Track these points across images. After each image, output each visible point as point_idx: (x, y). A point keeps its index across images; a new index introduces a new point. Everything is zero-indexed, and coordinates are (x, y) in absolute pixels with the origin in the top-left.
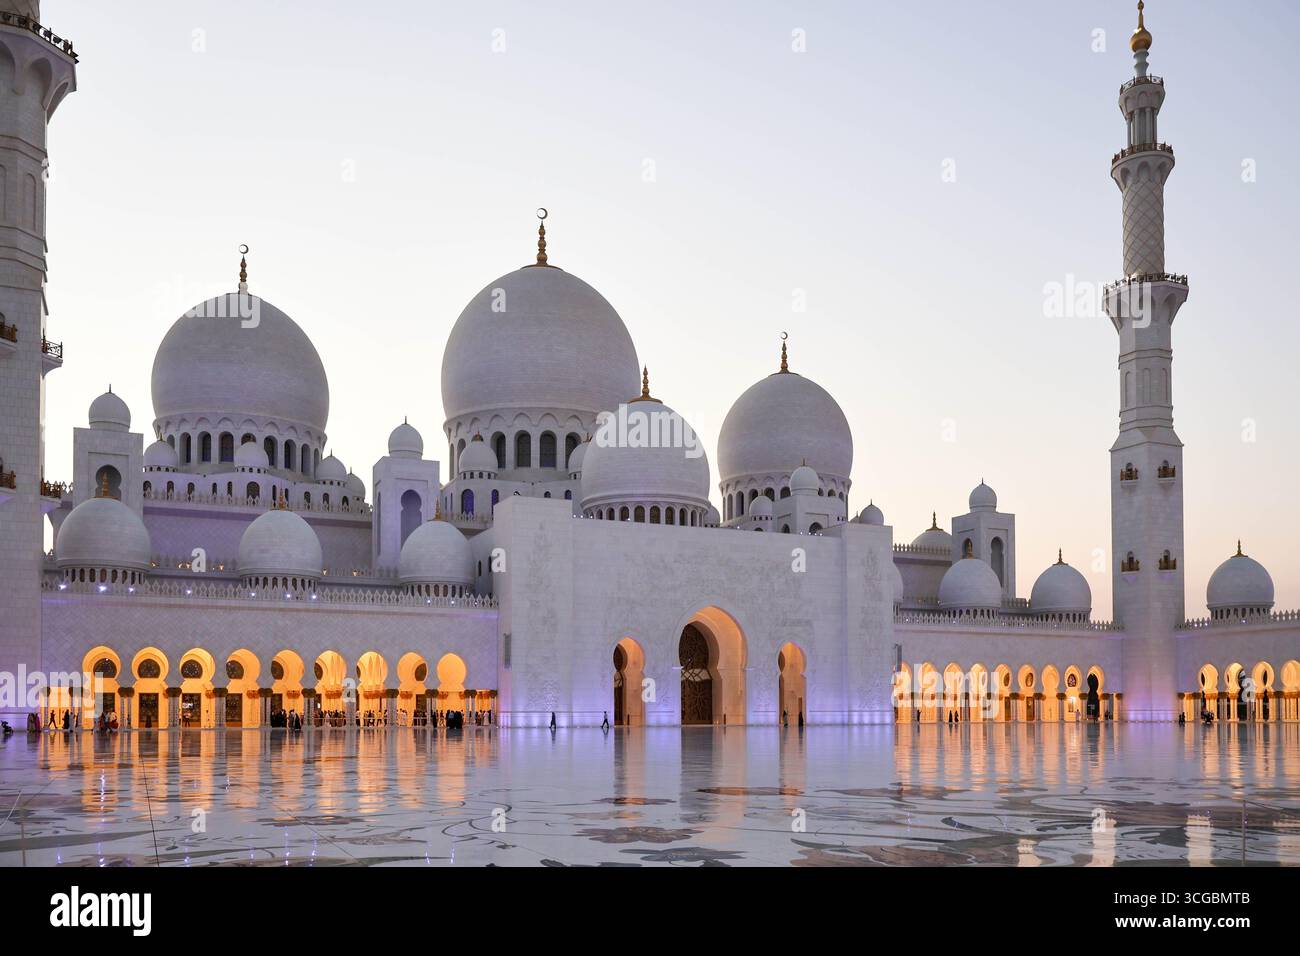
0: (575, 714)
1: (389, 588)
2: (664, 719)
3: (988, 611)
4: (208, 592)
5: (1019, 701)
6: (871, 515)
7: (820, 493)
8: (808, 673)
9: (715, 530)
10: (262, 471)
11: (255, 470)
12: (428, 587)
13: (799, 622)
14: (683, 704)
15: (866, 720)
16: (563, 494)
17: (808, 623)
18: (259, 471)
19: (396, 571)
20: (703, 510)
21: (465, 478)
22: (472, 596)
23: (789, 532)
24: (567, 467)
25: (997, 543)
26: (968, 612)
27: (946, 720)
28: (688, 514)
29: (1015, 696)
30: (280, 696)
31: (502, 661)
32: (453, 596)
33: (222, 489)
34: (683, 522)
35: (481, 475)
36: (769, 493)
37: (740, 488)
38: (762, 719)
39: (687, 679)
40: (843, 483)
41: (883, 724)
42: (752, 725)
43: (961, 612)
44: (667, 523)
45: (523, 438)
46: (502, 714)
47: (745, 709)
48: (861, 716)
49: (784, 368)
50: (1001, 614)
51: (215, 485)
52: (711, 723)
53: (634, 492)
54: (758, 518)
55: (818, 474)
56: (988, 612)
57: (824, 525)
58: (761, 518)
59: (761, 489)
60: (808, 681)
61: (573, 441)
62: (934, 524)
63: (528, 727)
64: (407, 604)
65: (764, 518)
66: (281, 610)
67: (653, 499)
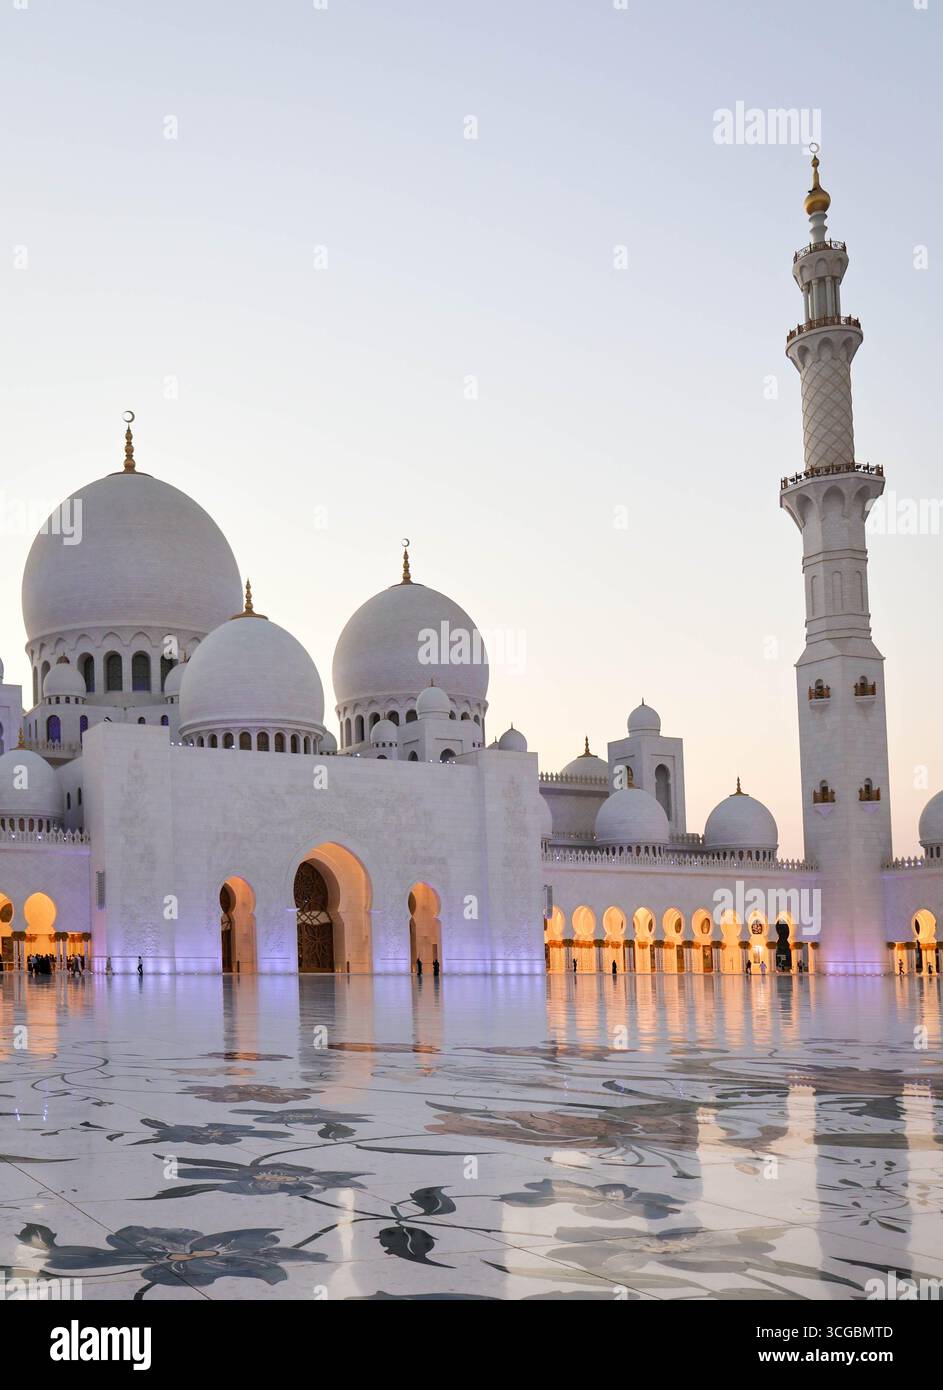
0: (177, 960)
2: (279, 966)
3: (654, 848)
5: (694, 951)
6: (512, 741)
7: (452, 716)
8: (442, 916)
9: (332, 758)
12: (12, 821)
13: (431, 860)
14: (300, 950)
15: (513, 969)
16: (160, 720)
17: (443, 861)
20: (318, 736)
21: (50, 703)
22: (61, 830)
23: (417, 760)
24: (163, 690)
25: (662, 771)
26: (630, 849)
27: (609, 969)
28: (303, 741)
29: (689, 944)
31: (95, 901)
32: (40, 830)
34: (295, 750)
35: (68, 700)
36: (393, 716)
37: (359, 712)
38: (391, 967)
39: (304, 923)
40: (479, 705)
41: (532, 975)
42: (379, 974)
43: (621, 849)
44: (277, 751)
45: (113, 659)
46: (96, 959)
47: (371, 955)
48: (506, 965)
49: (407, 578)
50: (669, 851)
52: (333, 971)
53: (239, 717)
54: (380, 745)
55: (449, 695)
56: (655, 850)
57: (457, 751)
58: (384, 745)
59: (383, 712)
60: (444, 925)
61: (168, 664)
62: (587, 750)
63: (125, 974)
65: (387, 745)
67: (261, 725)
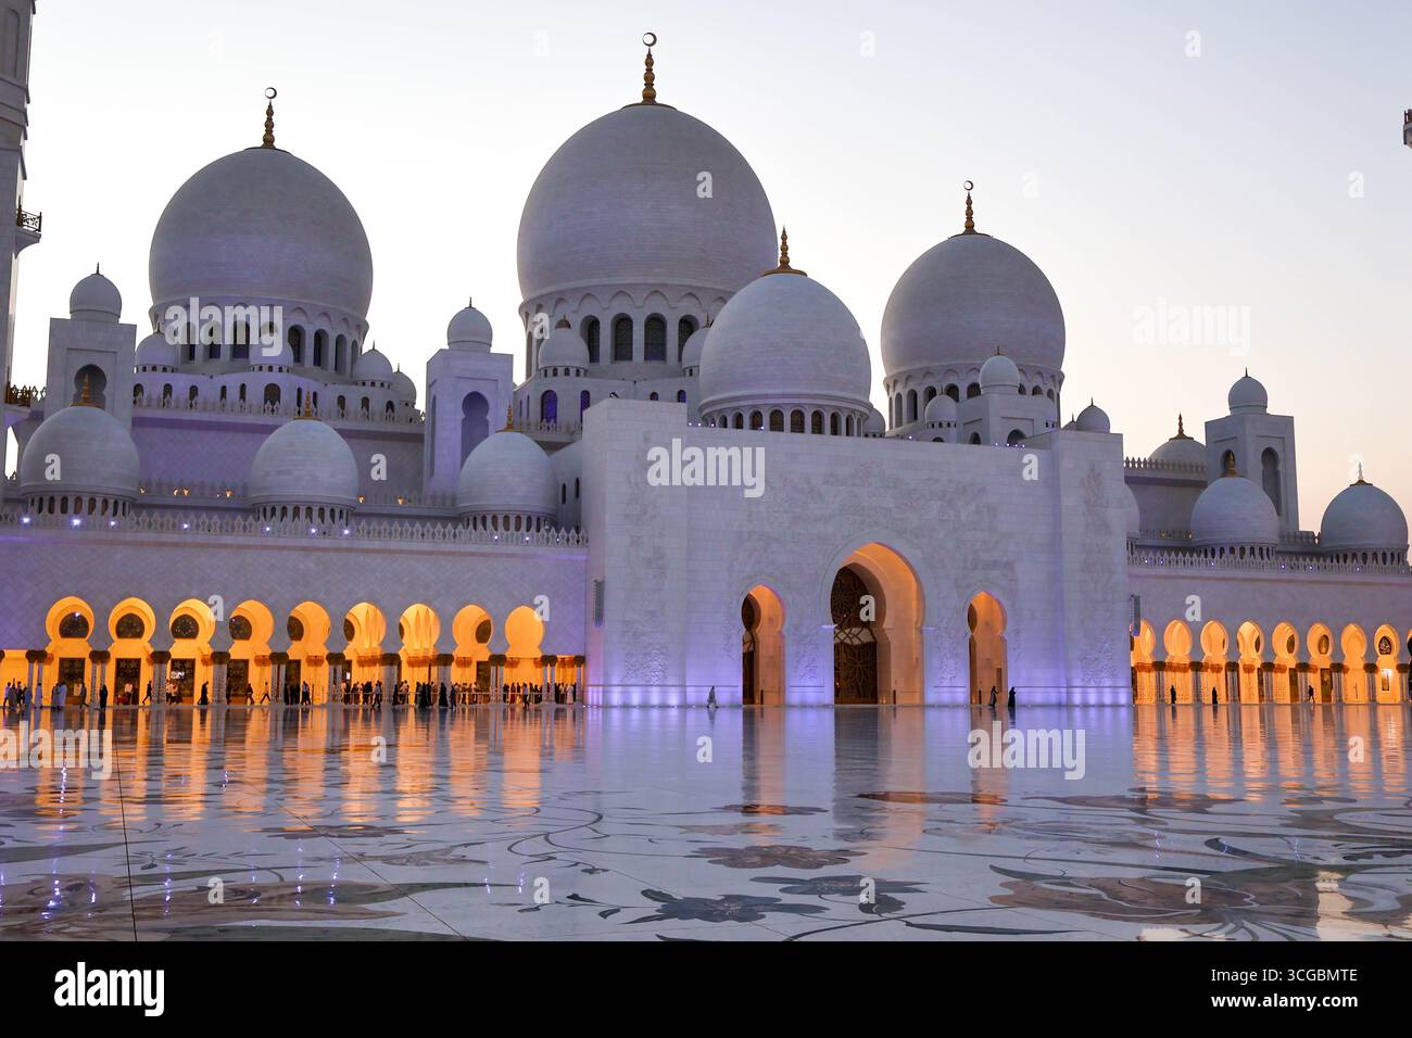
0: (689, 689)
1: (445, 520)
2: (811, 696)
3: (1261, 549)
4: (210, 525)
5: (1310, 675)
6: (1092, 419)
7: (1022, 390)
8: (1008, 634)
9: (880, 440)
10: (285, 369)
11: (276, 369)
12: (495, 518)
13: (995, 565)
14: (837, 676)
15: (1092, 699)
16: (675, 395)
17: (1009, 566)
18: (280, 370)
19: (454, 499)
20: (862, 414)
21: (546, 375)
22: (553, 529)
23: (979, 443)
24: (680, 359)
25: (1269, 455)
26: (1232, 550)
27: (1208, 699)
28: (849, 420)
29: (1304, 667)
30: (298, 663)
31: (591, 615)
32: (528, 530)
33: (233, 393)
34: (835, 431)
35: (567, 372)
36: (952, 391)
37: (911, 385)
38: (946, 697)
39: (842, 642)
40: (1053, 377)
41: (1116, 706)
42: (932, 706)
43: (1222, 550)
44: (813, 432)
45: (623, 324)
46: (590, 688)
47: (923, 682)
48: (1084, 694)
49: (970, 226)
50: (1278, 552)
51: (224, 388)
52: (876, 702)
53: (770, 391)
54: (936, 425)
55: (1018, 365)
56: (1260, 551)
57: (1027, 433)
58: (940, 425)
59: (940, 386)
60: (1010, 645)
61: (688, 326)
62: (1181, 431)
63: (626, 706)
64: (468, 541)
65: (945, 425)
66: (304, 549)
67: (796, 401)
